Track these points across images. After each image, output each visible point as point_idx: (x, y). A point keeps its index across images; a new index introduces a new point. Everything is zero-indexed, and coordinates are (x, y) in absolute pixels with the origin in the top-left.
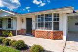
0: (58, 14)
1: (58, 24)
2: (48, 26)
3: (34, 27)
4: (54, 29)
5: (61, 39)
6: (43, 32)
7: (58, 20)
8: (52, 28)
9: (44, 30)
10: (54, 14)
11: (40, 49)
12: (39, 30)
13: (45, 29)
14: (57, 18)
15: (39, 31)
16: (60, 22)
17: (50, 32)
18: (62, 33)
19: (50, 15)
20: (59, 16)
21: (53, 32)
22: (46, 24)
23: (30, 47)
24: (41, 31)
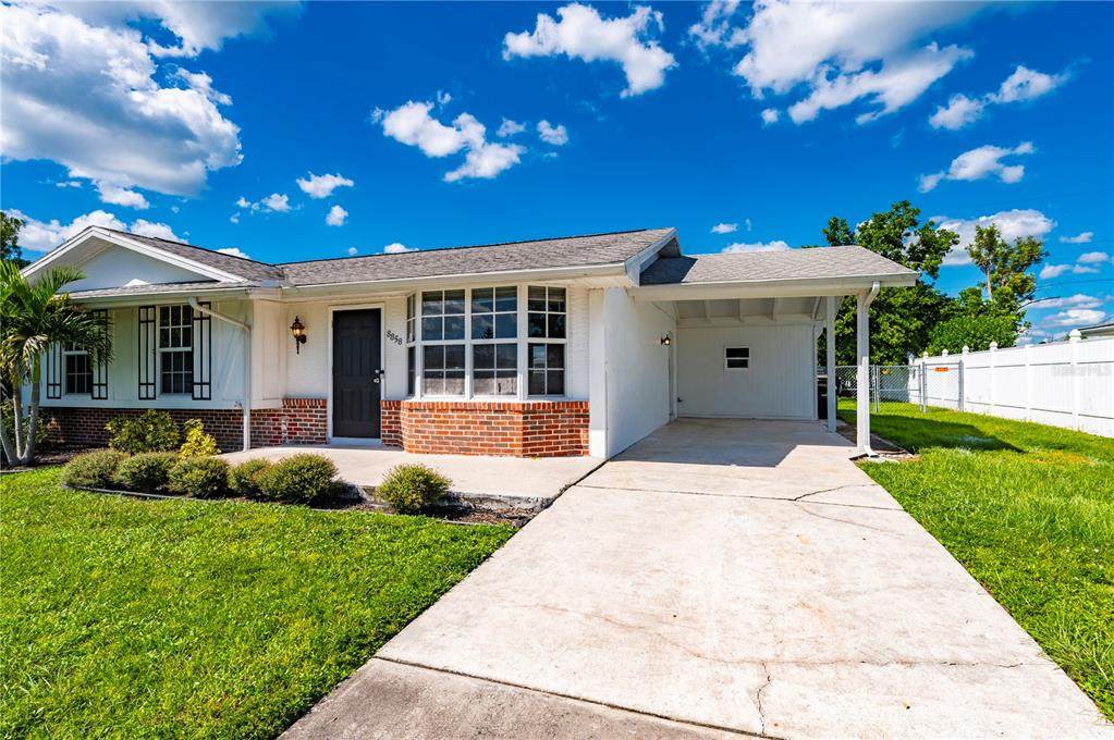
0: (562, 292)
1: (557, 354)
2: (491, 364)
3: (392, 382)
4: (534, 388)
5: (577, 449)
6: (457, 408)
7: (558, 329)
8: (521, 380)
9: (466, 399)
10: (531, 290)
11: (426, 482)
12: (432, 398)
13: (476, 390)
14: (550, 316)
15: (432, 407)
16: (573, 342)
17: (502, 409)
18: (581, 413)
19: (507, 296)
20: (563, 307)
21: (526, 411)
22: (483, 357)
23: (371, 491)
24: (443, 408)
